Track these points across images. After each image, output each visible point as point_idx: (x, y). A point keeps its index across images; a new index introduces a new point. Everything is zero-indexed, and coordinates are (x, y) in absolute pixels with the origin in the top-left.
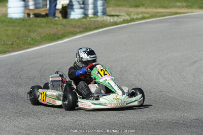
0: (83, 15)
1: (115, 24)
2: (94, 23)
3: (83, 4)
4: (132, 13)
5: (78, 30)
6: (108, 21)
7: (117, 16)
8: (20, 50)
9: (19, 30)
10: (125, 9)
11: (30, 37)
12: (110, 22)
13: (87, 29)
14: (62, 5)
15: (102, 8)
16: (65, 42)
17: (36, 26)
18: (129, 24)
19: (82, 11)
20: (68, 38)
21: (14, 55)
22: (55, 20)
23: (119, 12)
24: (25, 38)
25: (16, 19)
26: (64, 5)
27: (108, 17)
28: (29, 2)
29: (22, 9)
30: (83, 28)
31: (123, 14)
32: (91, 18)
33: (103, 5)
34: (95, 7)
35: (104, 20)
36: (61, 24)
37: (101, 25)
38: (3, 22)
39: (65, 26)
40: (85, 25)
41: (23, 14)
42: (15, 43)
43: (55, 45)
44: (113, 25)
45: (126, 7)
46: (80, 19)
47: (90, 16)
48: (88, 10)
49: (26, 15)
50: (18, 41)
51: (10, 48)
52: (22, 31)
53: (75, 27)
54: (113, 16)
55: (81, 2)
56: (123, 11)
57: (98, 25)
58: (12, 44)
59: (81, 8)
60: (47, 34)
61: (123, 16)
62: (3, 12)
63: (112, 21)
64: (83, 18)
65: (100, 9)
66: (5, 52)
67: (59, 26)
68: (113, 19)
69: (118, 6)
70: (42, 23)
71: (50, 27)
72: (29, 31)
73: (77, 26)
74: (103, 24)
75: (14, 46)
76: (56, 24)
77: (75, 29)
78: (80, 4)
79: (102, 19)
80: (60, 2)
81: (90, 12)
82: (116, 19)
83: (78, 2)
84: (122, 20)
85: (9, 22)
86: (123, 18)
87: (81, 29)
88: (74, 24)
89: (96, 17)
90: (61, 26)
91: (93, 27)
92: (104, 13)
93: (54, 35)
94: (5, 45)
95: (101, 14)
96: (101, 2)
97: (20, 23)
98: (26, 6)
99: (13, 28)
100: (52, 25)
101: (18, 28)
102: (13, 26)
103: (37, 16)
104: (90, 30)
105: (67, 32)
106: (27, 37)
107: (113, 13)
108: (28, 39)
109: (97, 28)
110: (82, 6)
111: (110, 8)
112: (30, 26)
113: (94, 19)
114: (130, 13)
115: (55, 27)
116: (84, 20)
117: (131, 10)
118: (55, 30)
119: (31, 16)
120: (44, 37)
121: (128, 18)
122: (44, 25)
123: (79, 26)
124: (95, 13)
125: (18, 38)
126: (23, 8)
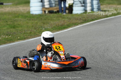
0: (84, 11)
1: (107, 16)
2: (91, 16)
3: (84, 3)
4: (119, 9)
5: (79, 22)
6: (101, 15)
7: (108, 11)
8: (36, 37)
9: (37, 23)
10: (115, 6)
11: (44, 27)
12: (103, 15)
13: (86, 21)
14: (69, 4)
15: (97, 5)
16: (69, 30)
17: (49, 19)
18: (116, 16)
19: (83, 8)
20: (72, 27)
21: (31, 41)
22: (64, 15)
23: (110, 8)
24: (41, 28)
25: (36, 15)
26: (70, 4)
27: (101, 12)
28: (44, 2)
29: (40, 8)
30: (83, 20)
31: (113, 9)
32: (90, 13)
33: (98, 4)
34: (92, 5)
35: (98, 14)
36: (67, 18)
37: (96, 18)
38: (26, 17)
39: (70, 19)
40: (85, 18)
41: (41, 11)
42: (33, 32)
43: (61, 32)
44: (104, 18)
45: (115, 5)
46: (82, 13)
47: (88, 11)
48: (87, 7)
49: (43, 12)
50: (35, 31)
51: (28, 36)
52: (39, 24)
53: (77, 20)
54: (105, 11)
55: (82, 2)
56: (112, 8)
57: (94, 17)
58: (31, 33)
59: (82, 6)
60: (57, 25)
61: (112, 11)
62: (28, 10)
63: (104, 14)
64: (84, 13)
65: (95, 6)
66: (25, 39)
67: (65, 19)
68: (105, 13)
69: (109, 4)
70: (54, 17)
71: (59, 20)
72: (44, 23)
73: (79, 19)
74: (97, 17)
75: (32, 34)
76: (64, 18)
77: (77, 21)
78: (81, 3)
79: (97, 13)
80: (67, 2)
81: (89, 9)
82: (107, 13)
83: (80, 2)
84: (111, 14)
85: (30, 17)
86: (112, 12)
87: (82, 21)
88: (77, 17)
89: (93, 12)
90: (67, 19)
91: (90, 19)
92: (99, 9)
93: (62, 26)
94: (25, 33)
95: (97, 10)
96: (97, 1)
97: (38, 18)
98: (43, 6)
99: (33, 21)
100: (60, 19)
101: (36, 22)
102: (33, 20)
103: (51, 12)
104: (88, 21)
105: (71, 23)
106: (42, 27)
107: (105, 9)
108: (42, 29)
109: (93, 20)
110: (83, 4)
111: (104, 6)
112: (45, 20)
113: (91, 14)
114: (117, 9)
115: (63, 20)
116: (84, 14)
117: (118, 6)
118: (62, 22)
119: (47, 12)
120: (54, 27)
121: (115, 12)
122: (55, 19)
123: (80, 19)
124: (92, 10)
125: (35, 28)
126: (42, 7)
